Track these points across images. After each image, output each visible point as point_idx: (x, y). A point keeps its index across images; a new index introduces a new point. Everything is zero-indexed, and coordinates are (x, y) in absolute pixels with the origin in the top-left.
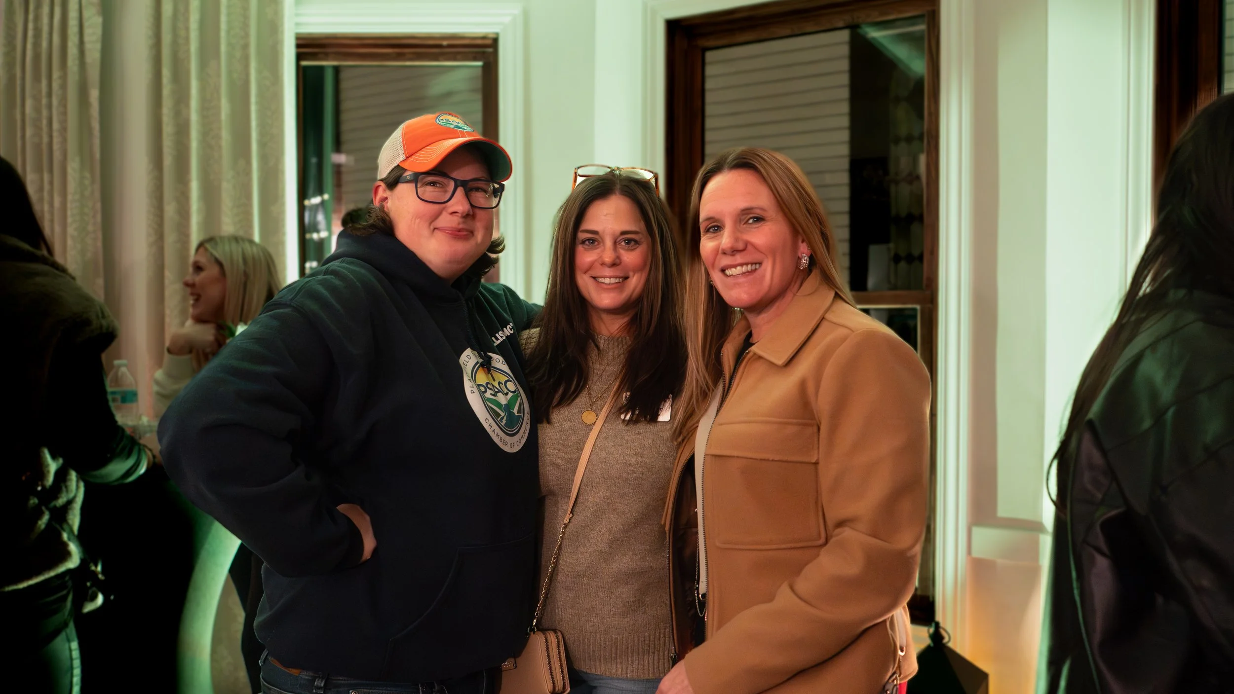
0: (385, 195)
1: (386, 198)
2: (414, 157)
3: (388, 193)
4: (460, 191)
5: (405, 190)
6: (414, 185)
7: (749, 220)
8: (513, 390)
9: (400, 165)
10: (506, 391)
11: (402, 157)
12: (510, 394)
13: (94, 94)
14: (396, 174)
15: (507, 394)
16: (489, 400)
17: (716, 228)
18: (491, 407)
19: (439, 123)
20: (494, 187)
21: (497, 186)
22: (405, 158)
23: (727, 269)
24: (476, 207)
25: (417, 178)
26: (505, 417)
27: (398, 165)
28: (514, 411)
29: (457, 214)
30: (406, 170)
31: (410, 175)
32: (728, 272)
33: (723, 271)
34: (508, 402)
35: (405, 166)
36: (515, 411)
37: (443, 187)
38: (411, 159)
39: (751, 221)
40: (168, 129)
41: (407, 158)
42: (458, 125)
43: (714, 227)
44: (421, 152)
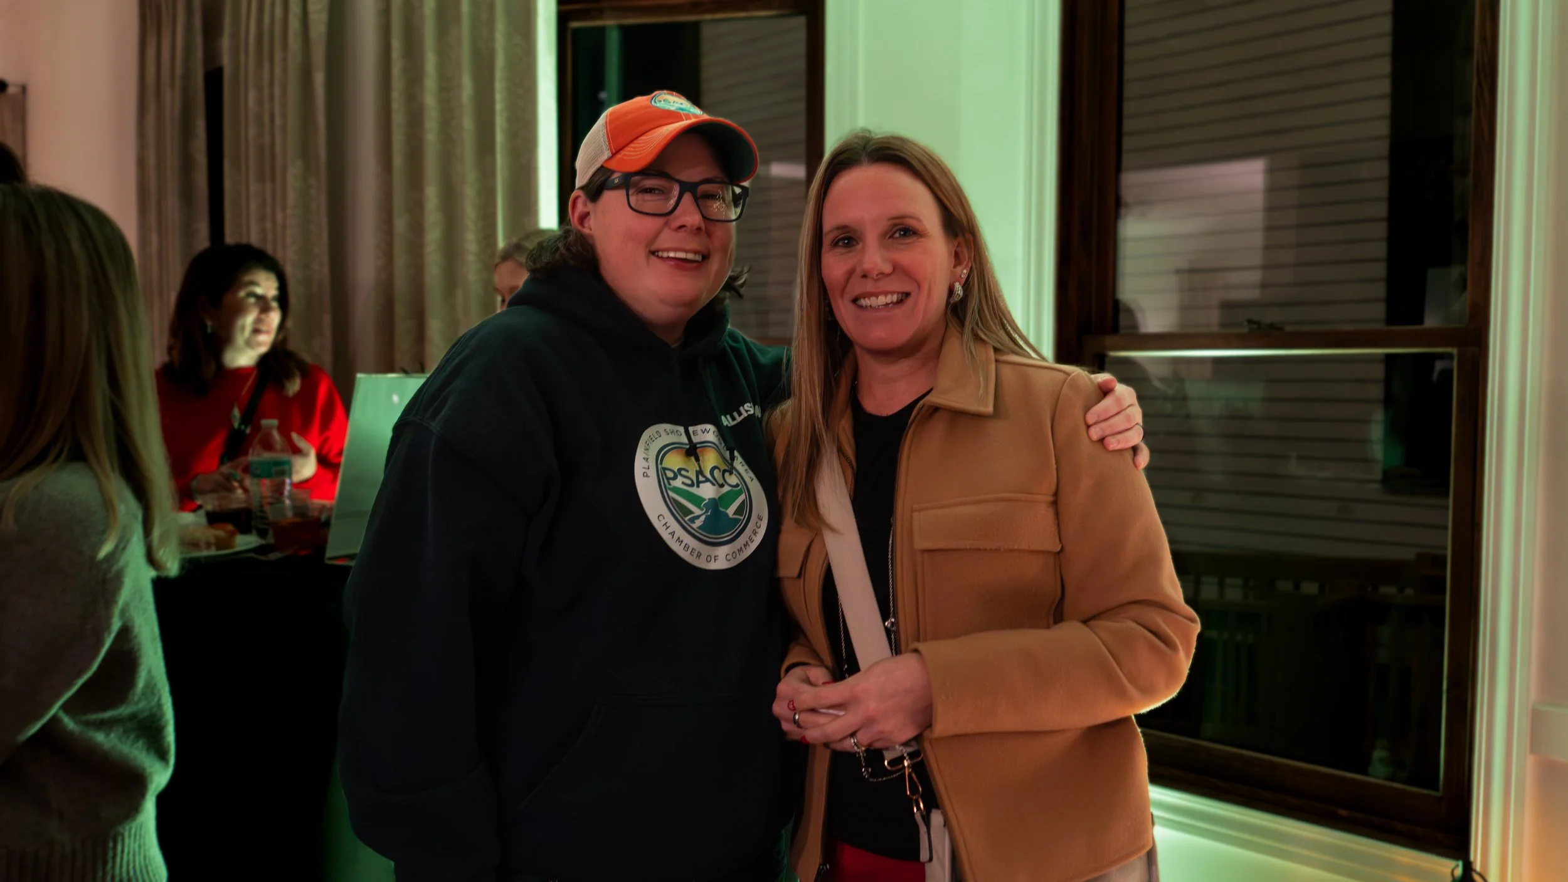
0: (586, 210)
1: (588, 214)
2: (623, 152)
3: (590, 207)
4: (687, 198)
5: (613, 199)
6: (624, 192)
7: (895, 233)
8: (734, 484)
9: (605, 165)
10: (721, 481)
11: (607, 154)
12: (726, 489)
13: (319, 78)
14: (599, 179)
15: (722, 486)
16: (676, 490)
17: (846, 241)
18: (674, 499)
19: (655, 105)
20: (733, 192)
21: (738, 190)
22: (610, 155)
23: (864, 298)
24: (708, 219)
25: (627, 183)
26: (703, 518)
27: (602, 166)
28: (728, 511)
29: (684, 229)
30: (613, 172)
31: (618, 177)
32: (864, 302)
33: (855, 301)
34: (719, 498)
35: (611, 165)
36: (731, 511)
37: (664, 193)
38: (619, 156)
39: (897, 235)
40: (398, 118)
41: (614, 155)
42: (681, 106)
43: (844, 239)
44: (632, 145)
